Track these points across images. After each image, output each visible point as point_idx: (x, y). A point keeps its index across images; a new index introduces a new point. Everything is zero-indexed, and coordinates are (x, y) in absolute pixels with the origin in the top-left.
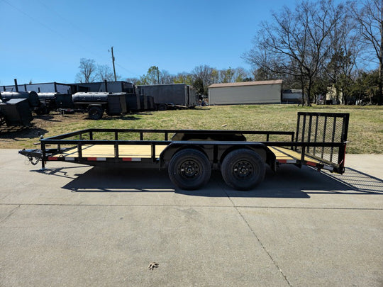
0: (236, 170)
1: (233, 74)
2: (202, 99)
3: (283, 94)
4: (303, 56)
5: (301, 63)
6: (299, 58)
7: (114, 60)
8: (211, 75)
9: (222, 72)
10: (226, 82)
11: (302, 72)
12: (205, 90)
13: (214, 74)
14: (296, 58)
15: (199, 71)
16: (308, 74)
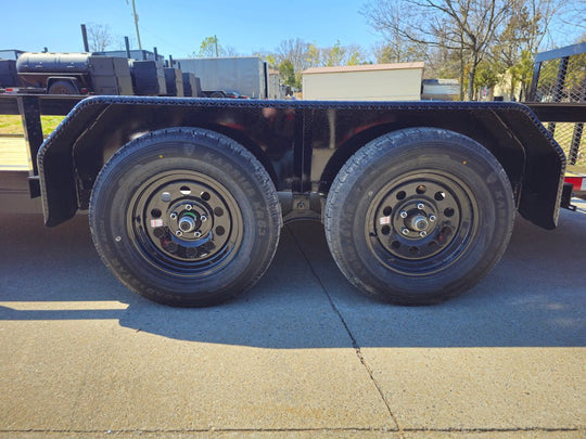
0: (384, 220)
1: (342, 53)
2: (291, 93)
3: (425, 87)
4: (465, 13)
5: (462, 26)
6: (459, 15)
8: (306, 55)
9: (325, 51)
10: (330, 65)
11: (462, 42)
12: (297, 80)
13: (313, 55)
14: (454, 15)
15: (289, 49)
16: (473, 47)
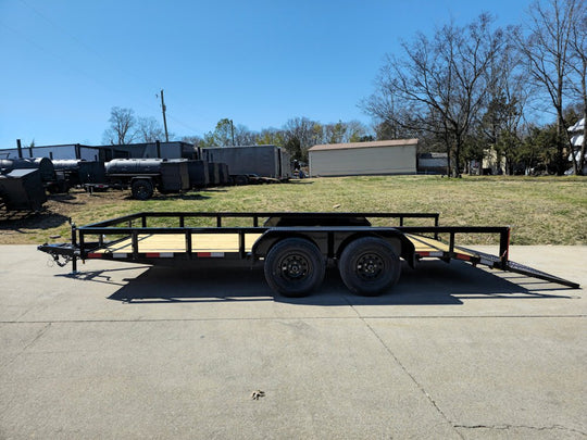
0: (360, 267)
1: (344, 130)
3: (420, 160)
4: (447, 105)
5: (445, 115)
6: (442, 107)
7: (164, 109)
8: (311, 131)
9: (328, 127)
10: (334, 142)
11: (446, 128)
12: (304, 155)
13: (316, 131)
14: (437, 107)
15: (295, 126)
16: (455, 131)
